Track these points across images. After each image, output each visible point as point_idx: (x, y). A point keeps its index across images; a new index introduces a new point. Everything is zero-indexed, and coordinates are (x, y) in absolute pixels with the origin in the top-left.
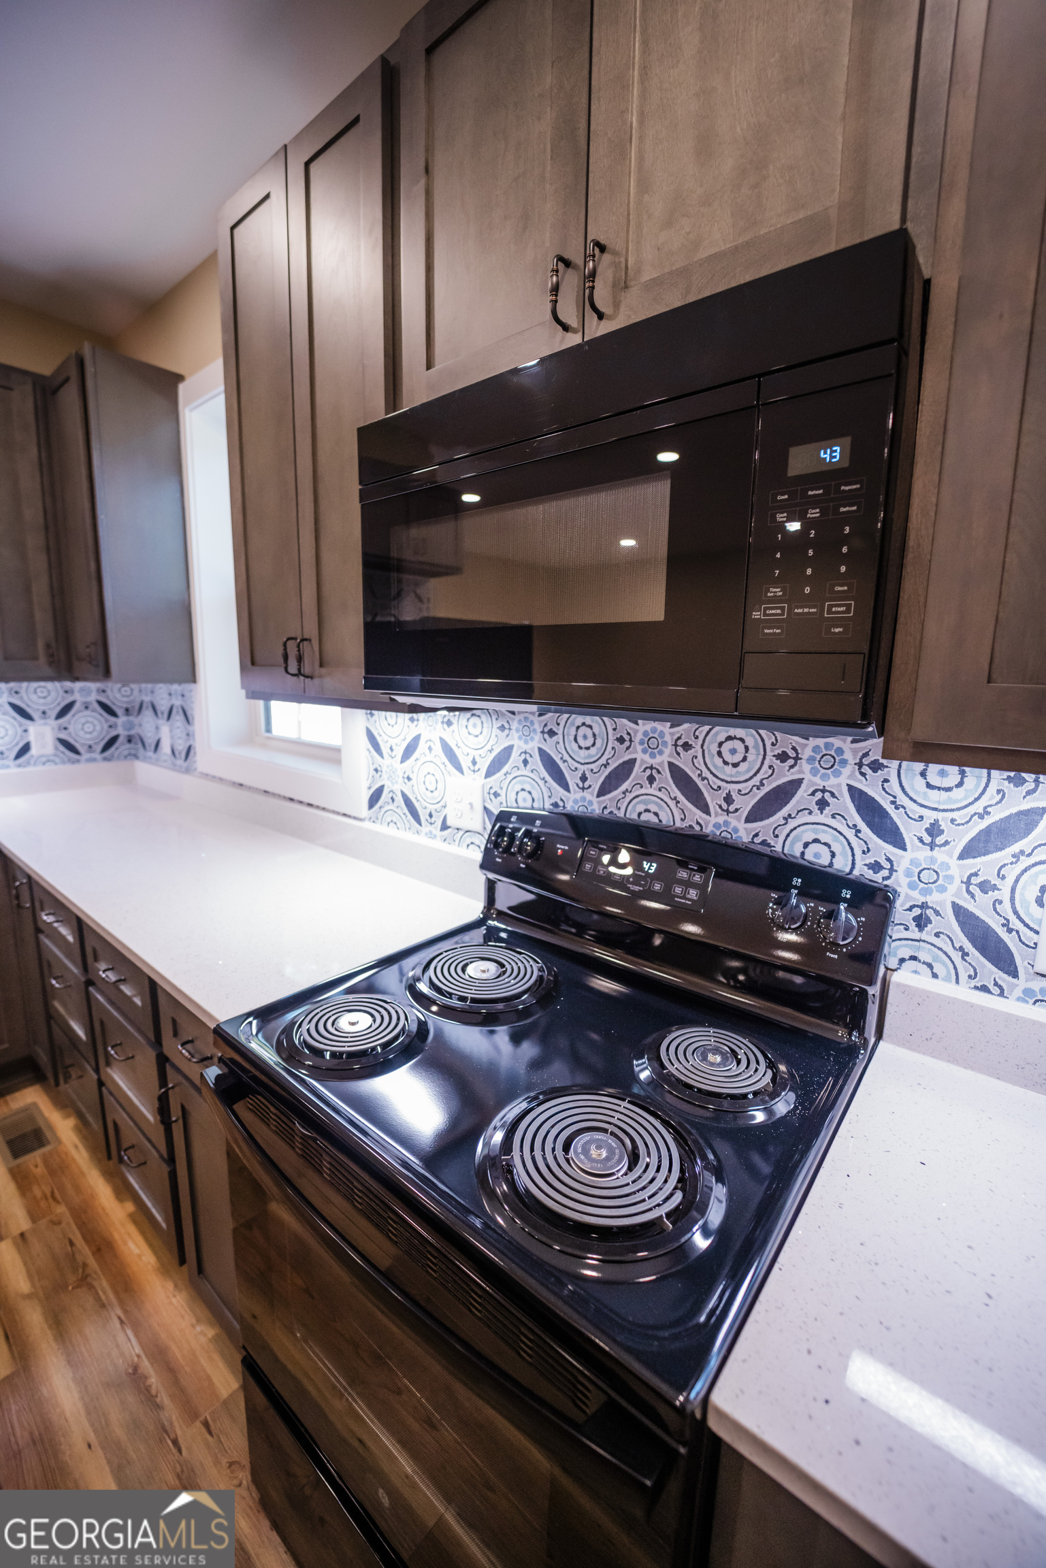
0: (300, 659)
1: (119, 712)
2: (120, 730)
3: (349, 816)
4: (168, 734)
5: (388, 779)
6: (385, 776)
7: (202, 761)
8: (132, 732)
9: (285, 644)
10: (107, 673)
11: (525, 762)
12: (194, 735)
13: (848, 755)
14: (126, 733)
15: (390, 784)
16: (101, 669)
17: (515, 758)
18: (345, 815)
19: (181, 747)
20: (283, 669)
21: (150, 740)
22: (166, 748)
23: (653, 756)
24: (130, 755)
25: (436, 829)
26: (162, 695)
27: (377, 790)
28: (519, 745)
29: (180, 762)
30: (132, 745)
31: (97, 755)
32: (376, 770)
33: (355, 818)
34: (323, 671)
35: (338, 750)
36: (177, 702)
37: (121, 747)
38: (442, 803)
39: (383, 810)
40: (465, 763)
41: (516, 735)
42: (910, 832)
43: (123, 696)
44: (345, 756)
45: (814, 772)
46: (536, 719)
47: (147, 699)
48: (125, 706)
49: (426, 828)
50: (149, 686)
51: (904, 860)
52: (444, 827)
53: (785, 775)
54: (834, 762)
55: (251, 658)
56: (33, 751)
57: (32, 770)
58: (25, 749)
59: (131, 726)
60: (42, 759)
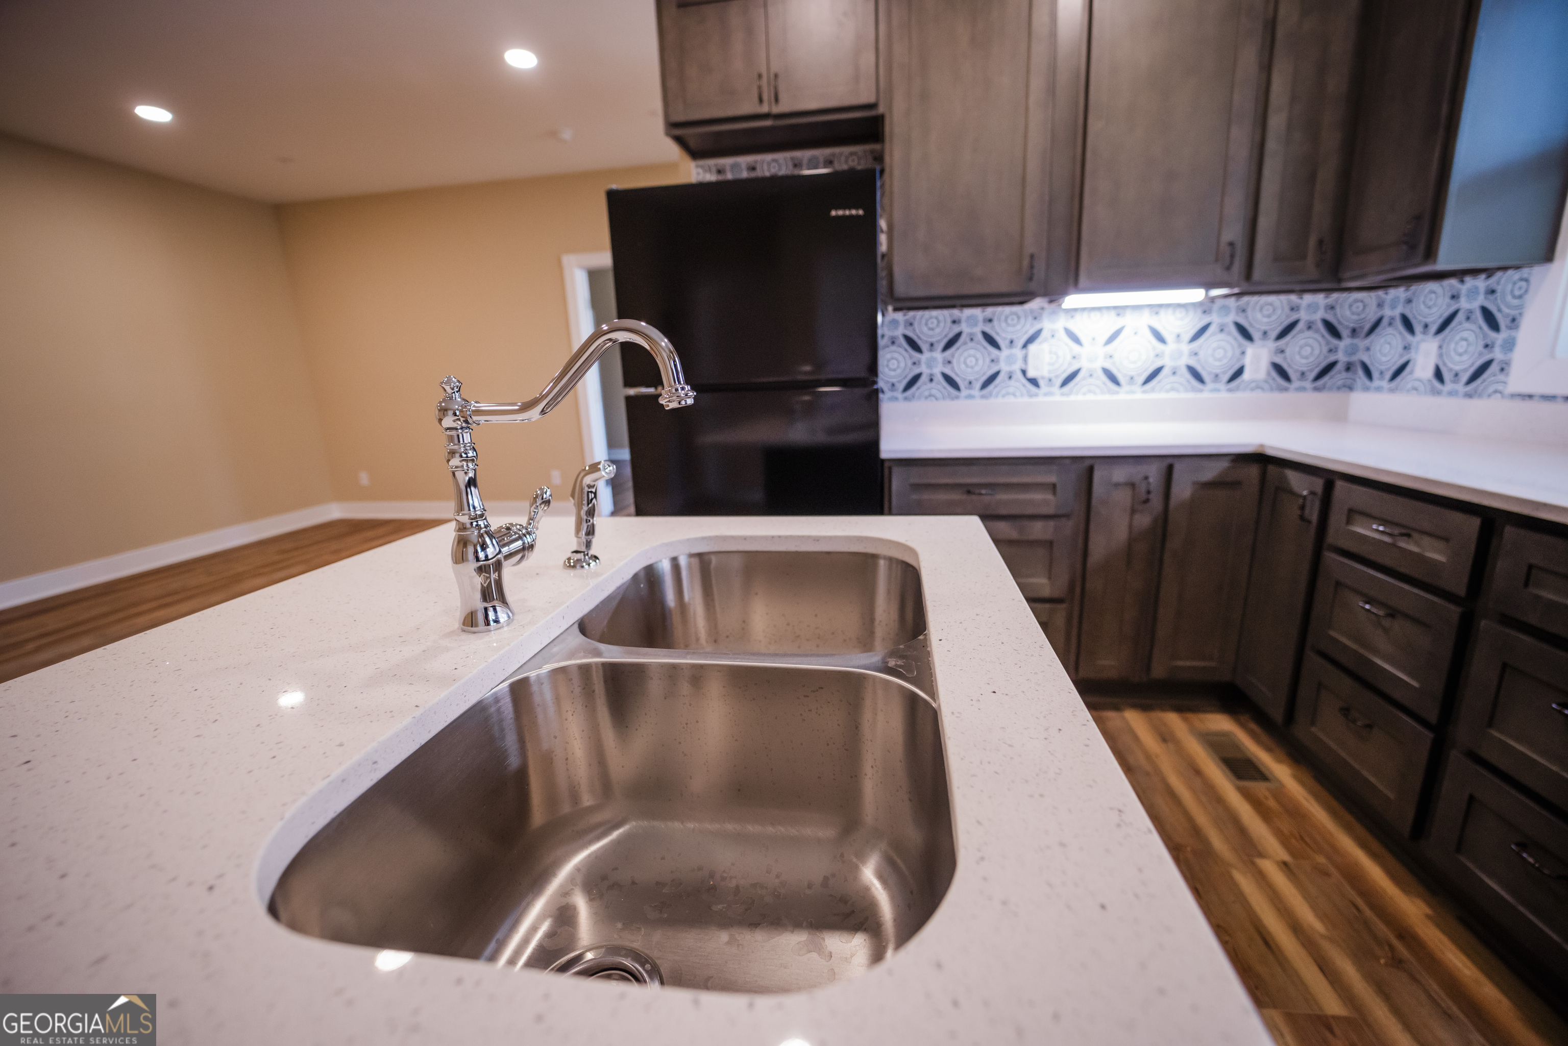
1: (1345, 333)
2: (1340, 356)
4: (1437, 351)
7: (1520, 378)
8: (1354, 358)
10: (1430, 254)
12: (1508, 343)
14: (1348, 359)
16: (1421, 248)
19: (1462, 365)
21: (1389, 366)
22: (1421, 371)
24: (1345, 386)
26: (1433, 302)
29: (1453, 387)
30: (1349, 375)
31: (1308, 384)
36: (1471, 304)
37: (1337, 376)
43: (1353, 313)
48: (1352, 325)
50: (1406, 294)
56: (1246, 376)
57: (1241, 397)
58: (1239, 372)
59: (1353, 350)
60: (1253, 385)
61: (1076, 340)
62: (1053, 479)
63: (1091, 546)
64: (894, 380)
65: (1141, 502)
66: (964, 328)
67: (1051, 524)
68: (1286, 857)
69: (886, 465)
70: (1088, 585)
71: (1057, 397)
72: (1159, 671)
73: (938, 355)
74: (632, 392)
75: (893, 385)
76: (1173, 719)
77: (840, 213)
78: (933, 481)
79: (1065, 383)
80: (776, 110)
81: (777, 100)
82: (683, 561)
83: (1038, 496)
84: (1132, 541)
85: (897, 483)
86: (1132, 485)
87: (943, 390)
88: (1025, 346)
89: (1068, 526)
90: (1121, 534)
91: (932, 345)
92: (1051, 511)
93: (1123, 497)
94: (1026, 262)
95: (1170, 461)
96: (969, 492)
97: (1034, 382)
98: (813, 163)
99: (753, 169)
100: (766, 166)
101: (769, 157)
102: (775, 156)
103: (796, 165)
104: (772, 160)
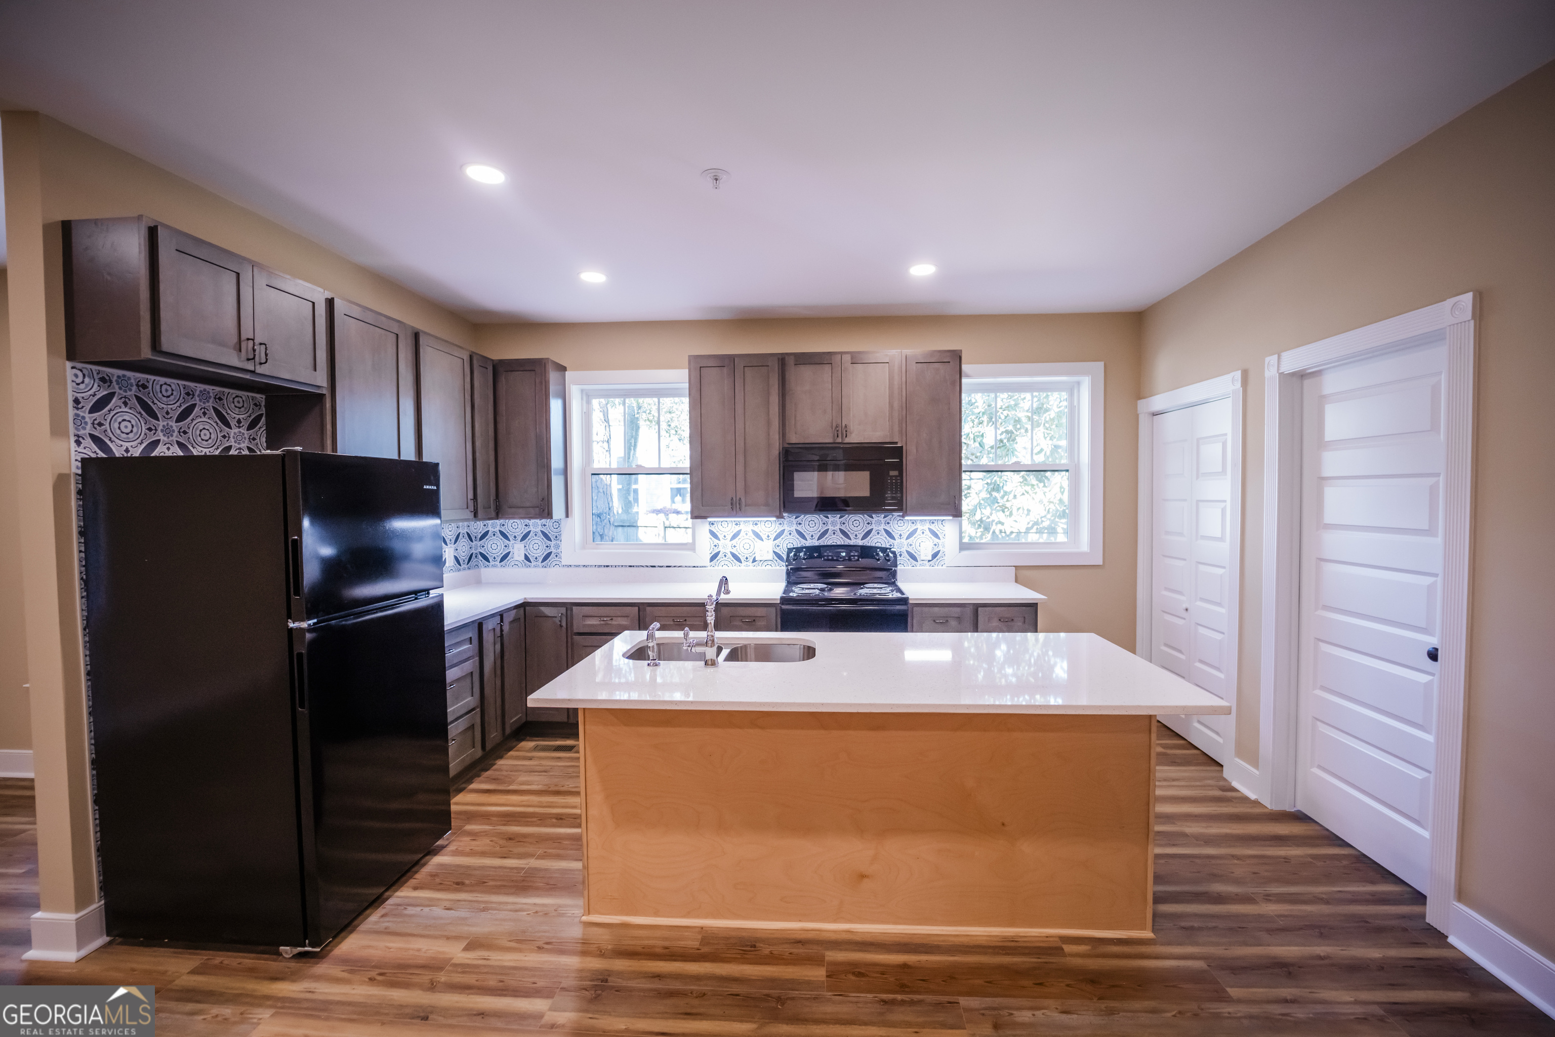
5: (723, 548)
7: (565, 559)
8: (478, 551)
11: (790, 534)
12: (557, 546)
13: (882, 522)
15: (723, 550)
17: (786, 533)
19: (539, 554)
23: (834, 527)
25: (750, 563)
27: (716, 554)
28: (787, 528)
29: (538, 563)
30: (477, 559)
32: (715, 546)
33: (702, 566)
38: (753, 553)
39: (719, 561)
40: (764, 537)
41: (786, 526)
42: (896, 536)
45: (876, 526)
46: (794, 520)
49: (744, 563)
51: (896, 542)
52: (754, 561)
53: (869, 528)
54: (879, 523)
62: (470, 635)
65: (497, 638)
77: (428, 487)
83: (466, 647)
86: (494, 629)
95: (502, 613)
98: (204, 396)
99: (144, 387)
100: (158, 387)
101: (162, 380)
102: (169, 381)
103: (188, 394)
104: (165, 384)
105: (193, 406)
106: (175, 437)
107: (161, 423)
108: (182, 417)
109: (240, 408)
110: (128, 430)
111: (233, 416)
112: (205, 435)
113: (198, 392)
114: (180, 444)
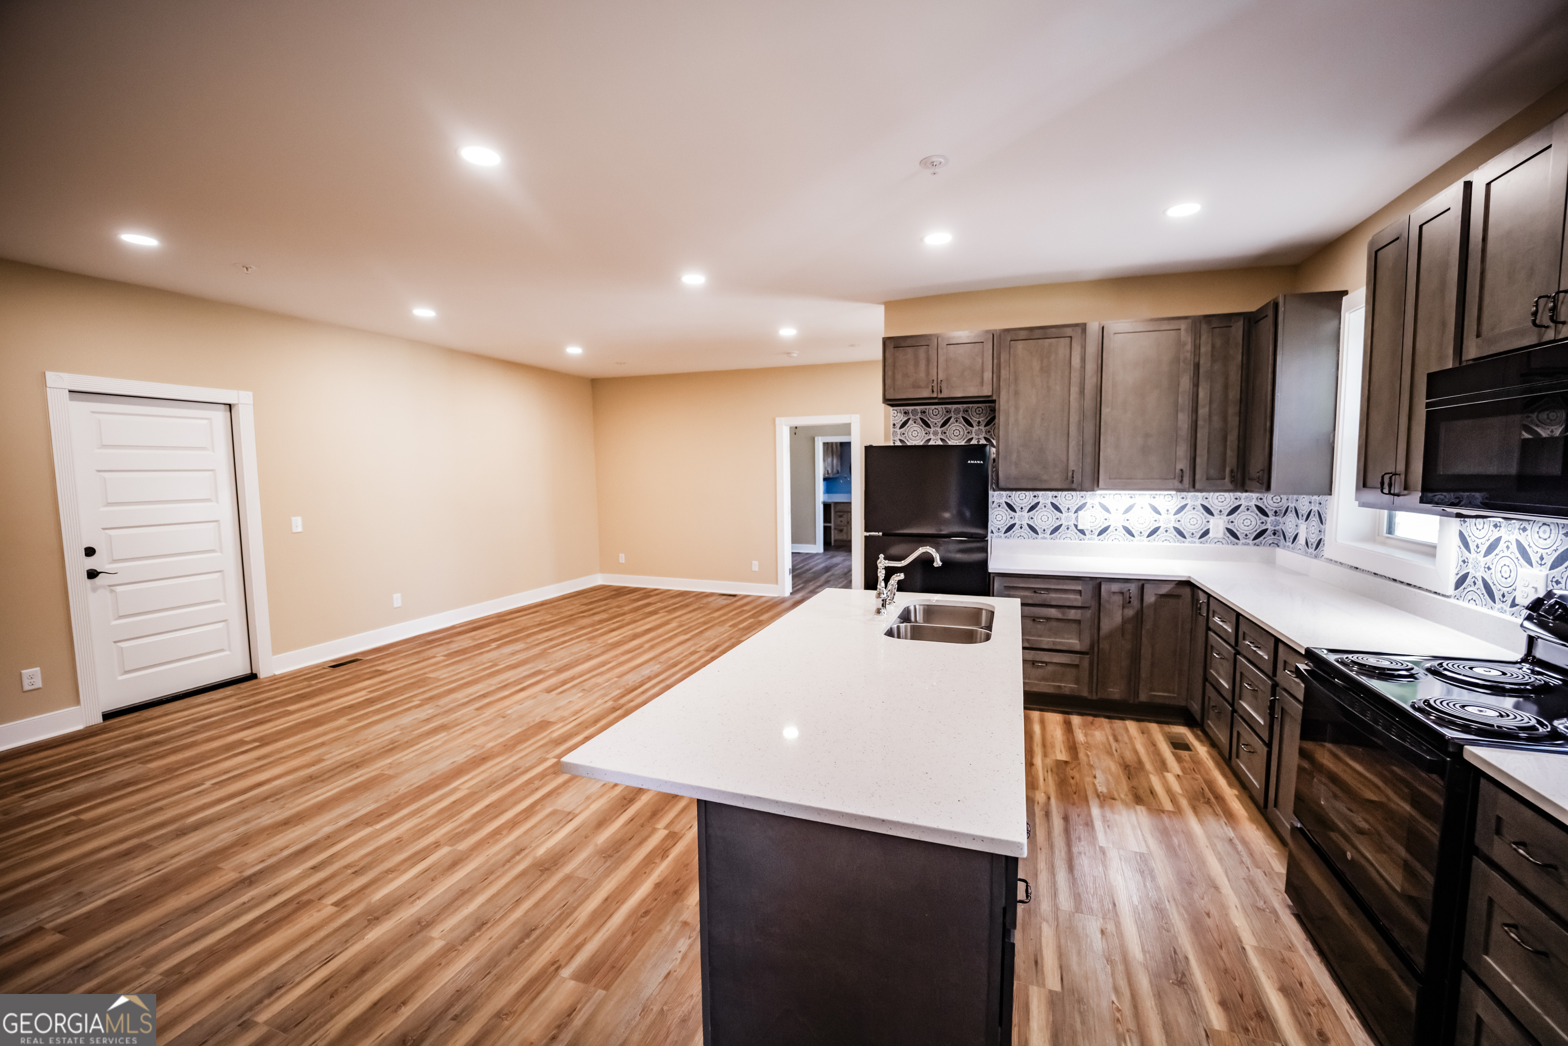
0: (1390, 485)
1: (1270, 514)
2: (1269, 526)
3: (1439, 594)
4: (1306, 530)
5: (1473, 568)
6: (1470, 565)
7: (1328, 550)
8: (1277, 528)
9: (1383, 477)
10: (1268, 488)
12: (1324, 532)
14: (1273, 528)
15: (1474, 572)
16: (1265, 485)
18: (1435, 593)
19: (1313, 540)
20: (1380, 490)
21: (1290, 535)
22: (1301, 540)
24: (1274, 543)
25: (1506, 606)
26: (1304, 503)
27: (1463, 575)
29: (1311, 550)
30: (1276, 537)
31: (1250, 541)
32: (1464, 562)
33: (1443, 595)
34: (1406, 492)
35: (1434, 547)
36: (1315, 508)
37: (1268, 537)
38: (1513, 587)
39: (1466, 591)
40: (1535, 558)
43: (1275, 503)
44: (1439, 552)
47: (1292, 505)
48: (1275, 509)
49: (1499, 605)
50: (1295, 497)
52: (1513, 605)
55: (1364, 482)
56: (1211, 535)
57: (1206, 547)
58: (1206, 533)
59: (1278, 524)
60: (1216, 540)
61: (1107, 510)
62: (1079, 588)
63: (1102, 624)
64: (1000, 527)
65: (1127, 603)
66: (1040, 499)
67: (1079, 611)
68: (1180, 773)
69: (992, 575)
70: (1101, 646)
71: (1096, 540)
72: (1143, 697)
73: (1025, 513)
74: (868, 534)
75: (999, 529)
76: (1154, 727)
77: (972, 462)
78: (1015, 585)
79: (1100, 534)
80: (940, 396)
81: (941, 392)
82: (917, 607)
83: (1072, 596)
84: (1125, 622)
85: (997, 584)
86: (1122, 593)
87: (1028, 533)
88: (1076, 512)
89: (1088, 613)
90: (1118, 619)
91: (1022, 508)
92: (1080, 605)
93: (1118, 599)
94: (1070, 474)
95: (1143, 582)
96: (1035, 592)
97: (1082, 532)
98: (957, 411)
99: (924, 412)
100: (931, 411)
101: (933, 407)
102: (936, 407)
103: (947, 412)
104: (935, 409)
105: (950, 418)
106: (940, 436)
107: (932, 430)
108: (943, 425)
109: (980, 414)
110: (916, 435)
111: (974, 420)
112: (956, 433)
113: (953, 410)
114: (942, 440)
